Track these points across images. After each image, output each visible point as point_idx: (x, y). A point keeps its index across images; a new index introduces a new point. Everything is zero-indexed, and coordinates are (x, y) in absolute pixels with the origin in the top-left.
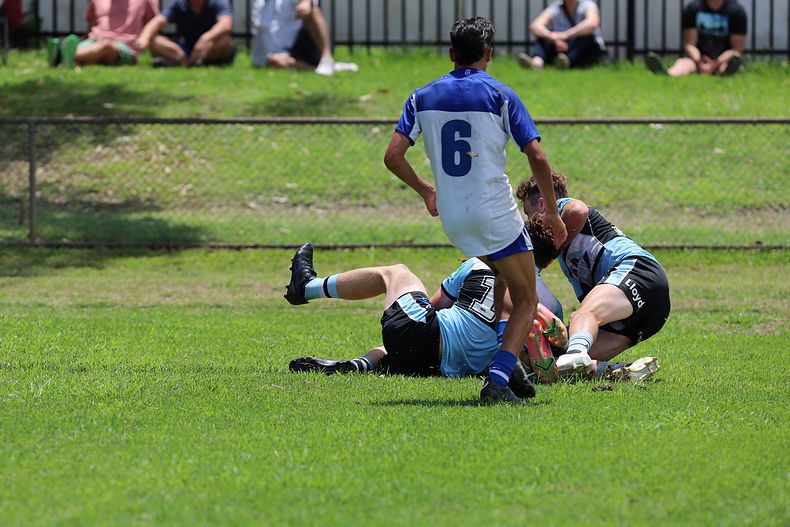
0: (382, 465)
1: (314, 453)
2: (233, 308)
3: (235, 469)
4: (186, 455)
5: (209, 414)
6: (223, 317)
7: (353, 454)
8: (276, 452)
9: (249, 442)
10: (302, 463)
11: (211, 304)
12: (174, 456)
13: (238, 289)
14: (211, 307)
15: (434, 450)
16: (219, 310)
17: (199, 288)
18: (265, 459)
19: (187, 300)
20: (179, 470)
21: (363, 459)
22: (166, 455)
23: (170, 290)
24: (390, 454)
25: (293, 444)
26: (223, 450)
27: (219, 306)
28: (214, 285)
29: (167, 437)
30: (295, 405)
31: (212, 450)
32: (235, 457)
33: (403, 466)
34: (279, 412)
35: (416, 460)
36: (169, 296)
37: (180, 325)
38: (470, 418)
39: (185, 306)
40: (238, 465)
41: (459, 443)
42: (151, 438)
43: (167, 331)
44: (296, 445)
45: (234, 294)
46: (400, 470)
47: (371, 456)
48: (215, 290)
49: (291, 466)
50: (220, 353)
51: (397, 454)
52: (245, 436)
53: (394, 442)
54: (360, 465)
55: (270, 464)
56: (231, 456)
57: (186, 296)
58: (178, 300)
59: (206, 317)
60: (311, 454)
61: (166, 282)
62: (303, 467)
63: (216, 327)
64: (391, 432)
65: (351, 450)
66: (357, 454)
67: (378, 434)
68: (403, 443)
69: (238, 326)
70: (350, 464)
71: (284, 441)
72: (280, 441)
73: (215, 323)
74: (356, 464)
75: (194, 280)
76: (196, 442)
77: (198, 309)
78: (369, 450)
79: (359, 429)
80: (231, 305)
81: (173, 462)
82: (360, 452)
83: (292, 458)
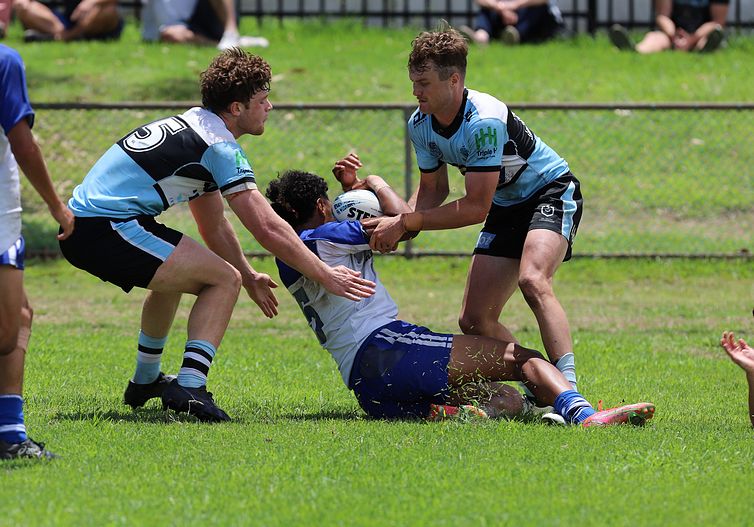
0: (298, 515)
1: (217, 500)
2: (120, 328)
3: (123, 519)
4: (65, 502)
5: (92, 454)
6: (108, 339)
7: (263, 501)
8: (171, 499)
9: (140, 487)
10: (203, 512)
11: (94, 323)
12: (51, 503)
13: (126, 305)
14: (94, 327)
15: (359, 497)
16: (103, 330)
17: (80, 304)
18: (158, 507)
19: (65, 319)
20: (57, 520)
21: (275, 507)
22: (41, 502)
23: (45, 307)
24: (307, 501)
25: (192, 489)
26: (109, 496)
27: (102, 326)
28: (98, 301)
29: (42, 481)
30: (194, 443)
31: (96, 497)
32: (123, 505)
33: (322, 516)
34: (175, 452)
35: (338, 508)
36: (44, 314)
37: (56, 348)
38: (402, 458)
39: (63, 326)
40: (126, 514)
41: (389, 489)
42: (23, 482)
43: (41, 356)
44: (195, 490)
45: (121, 312)
46: (320, 520)
47: (285, 504)
48: (99, 306)
49: (190, 515)
50: (105, 381)
51: (316, 501)
52: (135, 480)
53: (312, 486)
54: (271, 514)
55: (164, 513)
56: (118, 503)
57: (65, 314)
58: (55, 318)
59: (88, 339)
60: (213, 501)
61: (40, 297)
62: (204, 516)
63: (99, 351)
64: (309, 475)
65: (261, 496)
66: (268, 501)
67: (293, 477)
68: (323, 488)
69: (125, 349)
70: (260, 513)
71: (181, 486)
72: (176, 485)
73: (99, 346)
74: (267, 514)
75: (73, 295)
76: (76, 487)
77: (78, 329)
78: (282, 496)
79: (270, 471)
80: (118, 325)
81: (49, 511)
82: (272, 499)
83: (191, 507)
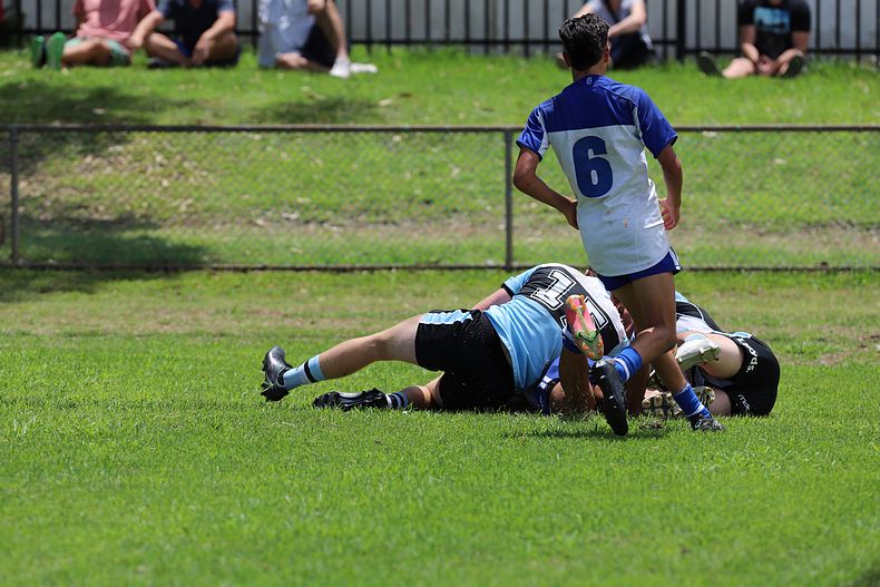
0: (406, 512)
1: (329, 499)
2: (239, 337)
3: (242, 516)
4: (187, 500)
5: (213, 455)
6: (228, 347)
7: (373, 499)
8: (287, 498)
9: (257, 486)
10: (317, 510)
11: (214, 333)
12: (175, 502)
13: (244, 316)
14: (215, 336)
15: (463, 495)
16: (223, 339)
17: (201, 315)
18: (275, 504)
19: (188, 328)
20: (180, 517)
21: (384, 505)
22: (165, 501)
23: (168, 317)
24: (414, 499)
25: (306, 489)
26: (228, 494)
27: (222, 335)
28: (218, 312)
29: (166, 480)
30: (308, 444)
31: (216, 495)
32: (242, 503)
33: (429, 513)
34: (290, 453)
35: (443, 506)
36: (167, 324)
37: (179, 356)
38: (503, 459)
39: (186, 334)
40: (244, 512)
41: (491, 487)
42: (149, 481)
43: (165, 363)
44: (310, 489)
45: (239, 322)
46: (426, 517)
47: (393, 502)
48: (219, 316)
49: (304, 512)
50: (225, 386)
51: (422, 499)
52: (253, 479)
53: (419, 486)
54: (381, 512)
55: (280, 510)
56: (237, 501)
57: (187, 323)
58: (177, 328)
59: (209, 347)
60: (326, 499)
61: (163, 308)
62: (318, 513)
63: (219, 358)
64: (416, 475)
65: (370, 495)
66: (378, 499)
67: (401, 477)
68: (429, 487)
69: (244, 357)
70: (370, 511)
71: (296, 485)
72: (292, 485)
73: (219, 354)
75: (195, 306)
76: (198, 486)
77: (199, 338)
78: (391, 495)
79: (380, 471)
80: (237, 333)
81: (173, 509)
82: (381, 497)
83: (305, 505)
